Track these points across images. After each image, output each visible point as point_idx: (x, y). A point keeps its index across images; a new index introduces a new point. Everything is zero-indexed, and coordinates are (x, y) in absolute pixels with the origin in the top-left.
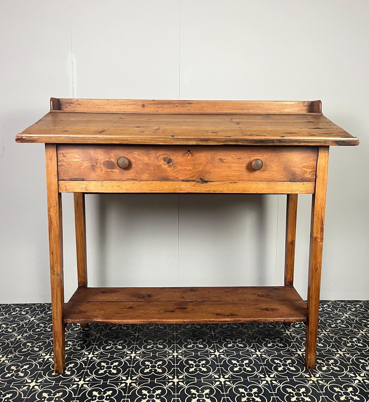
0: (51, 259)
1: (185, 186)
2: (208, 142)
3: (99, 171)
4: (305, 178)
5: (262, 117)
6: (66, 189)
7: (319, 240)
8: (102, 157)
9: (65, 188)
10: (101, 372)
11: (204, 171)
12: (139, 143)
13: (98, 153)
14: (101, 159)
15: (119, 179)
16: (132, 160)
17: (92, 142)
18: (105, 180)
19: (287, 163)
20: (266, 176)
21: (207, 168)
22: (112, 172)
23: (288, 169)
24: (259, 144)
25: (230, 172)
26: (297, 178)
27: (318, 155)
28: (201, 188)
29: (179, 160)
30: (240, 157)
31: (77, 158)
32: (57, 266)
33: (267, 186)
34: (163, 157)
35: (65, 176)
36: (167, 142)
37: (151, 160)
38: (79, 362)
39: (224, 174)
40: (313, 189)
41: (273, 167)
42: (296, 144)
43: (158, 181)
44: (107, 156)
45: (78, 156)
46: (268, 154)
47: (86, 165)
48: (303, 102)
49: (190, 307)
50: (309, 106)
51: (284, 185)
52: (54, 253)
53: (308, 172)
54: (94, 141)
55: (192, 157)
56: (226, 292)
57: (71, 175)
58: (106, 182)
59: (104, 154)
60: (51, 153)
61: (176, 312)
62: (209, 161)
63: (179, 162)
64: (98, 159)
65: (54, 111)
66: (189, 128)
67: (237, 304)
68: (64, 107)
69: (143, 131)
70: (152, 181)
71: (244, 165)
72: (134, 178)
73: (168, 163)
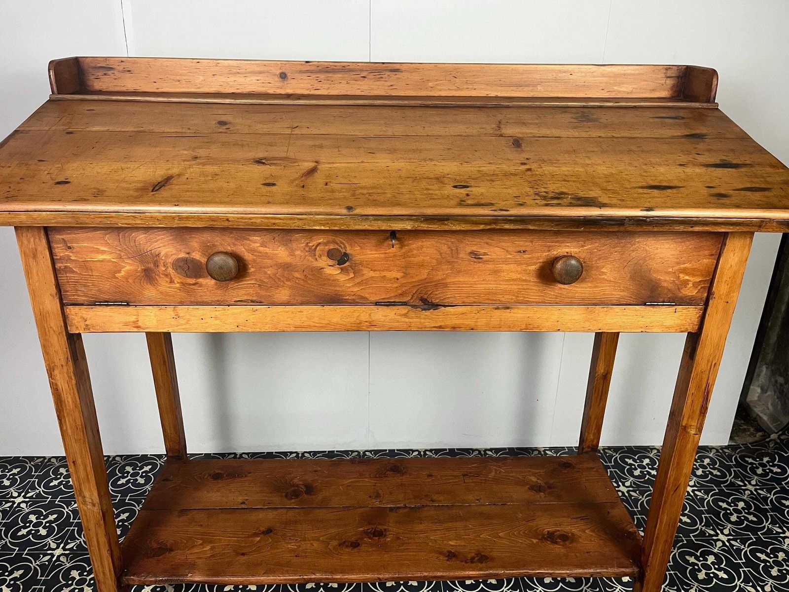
0: (74, 475)
1: (383, 315)
2: (446, 225)
3: (164, 283)
4: (681, 298)
6: (87, 325)
7: (693, 432)
8: (168, 250)
9: (82, 325)
11: (433, 282)
12: (257, 226)
13: (158, 238)
14: (166, 256)
15: (218, 301)
16: (248, 257)
17: (129, 224)
18: (182, 304)
19: (641, 262)
20: (585, 293)
21: (440, 275)
22: (197, 285)
23: (642, 277)
24: (582, 229)
25: (497, 284)
26: (661, 298)
27: (723, 244)
28: (423, 321)
29: (368, 256)
30: (524, 249)
31: (103, 252)
32: (90, 488)
33: (585, 315)
34: (327, 248)
35: (78, 296)
37: (295, 255)
39: (481, 287)
40: (696, 320)
41: (606, 271)
43: (315, 304)
44: (181, 247)
45: (105, 247)
46: (598, 241)
47: (131, 270)
49: (392, 528)
50: (678, 77)
51: (627, 312)
52: (79, 462)
53: (690, 284)
54: (136, 222)
55: (400, 248)
56: (464, 475)
57: (93, 292)
58: (185, 308)
59: (173, 242)
60: (32, 240)
61: (363, 547)
62: (443, 258)
63: (366, 260)
64: (158, 255)
65: (60, 96)
66: (393, 164)
67: (487, 516)
68: (92, 78)
69: (271, 181)
70: (301, 304)
71: (533, 267)
72: (254, 299)
73: (341, 262)
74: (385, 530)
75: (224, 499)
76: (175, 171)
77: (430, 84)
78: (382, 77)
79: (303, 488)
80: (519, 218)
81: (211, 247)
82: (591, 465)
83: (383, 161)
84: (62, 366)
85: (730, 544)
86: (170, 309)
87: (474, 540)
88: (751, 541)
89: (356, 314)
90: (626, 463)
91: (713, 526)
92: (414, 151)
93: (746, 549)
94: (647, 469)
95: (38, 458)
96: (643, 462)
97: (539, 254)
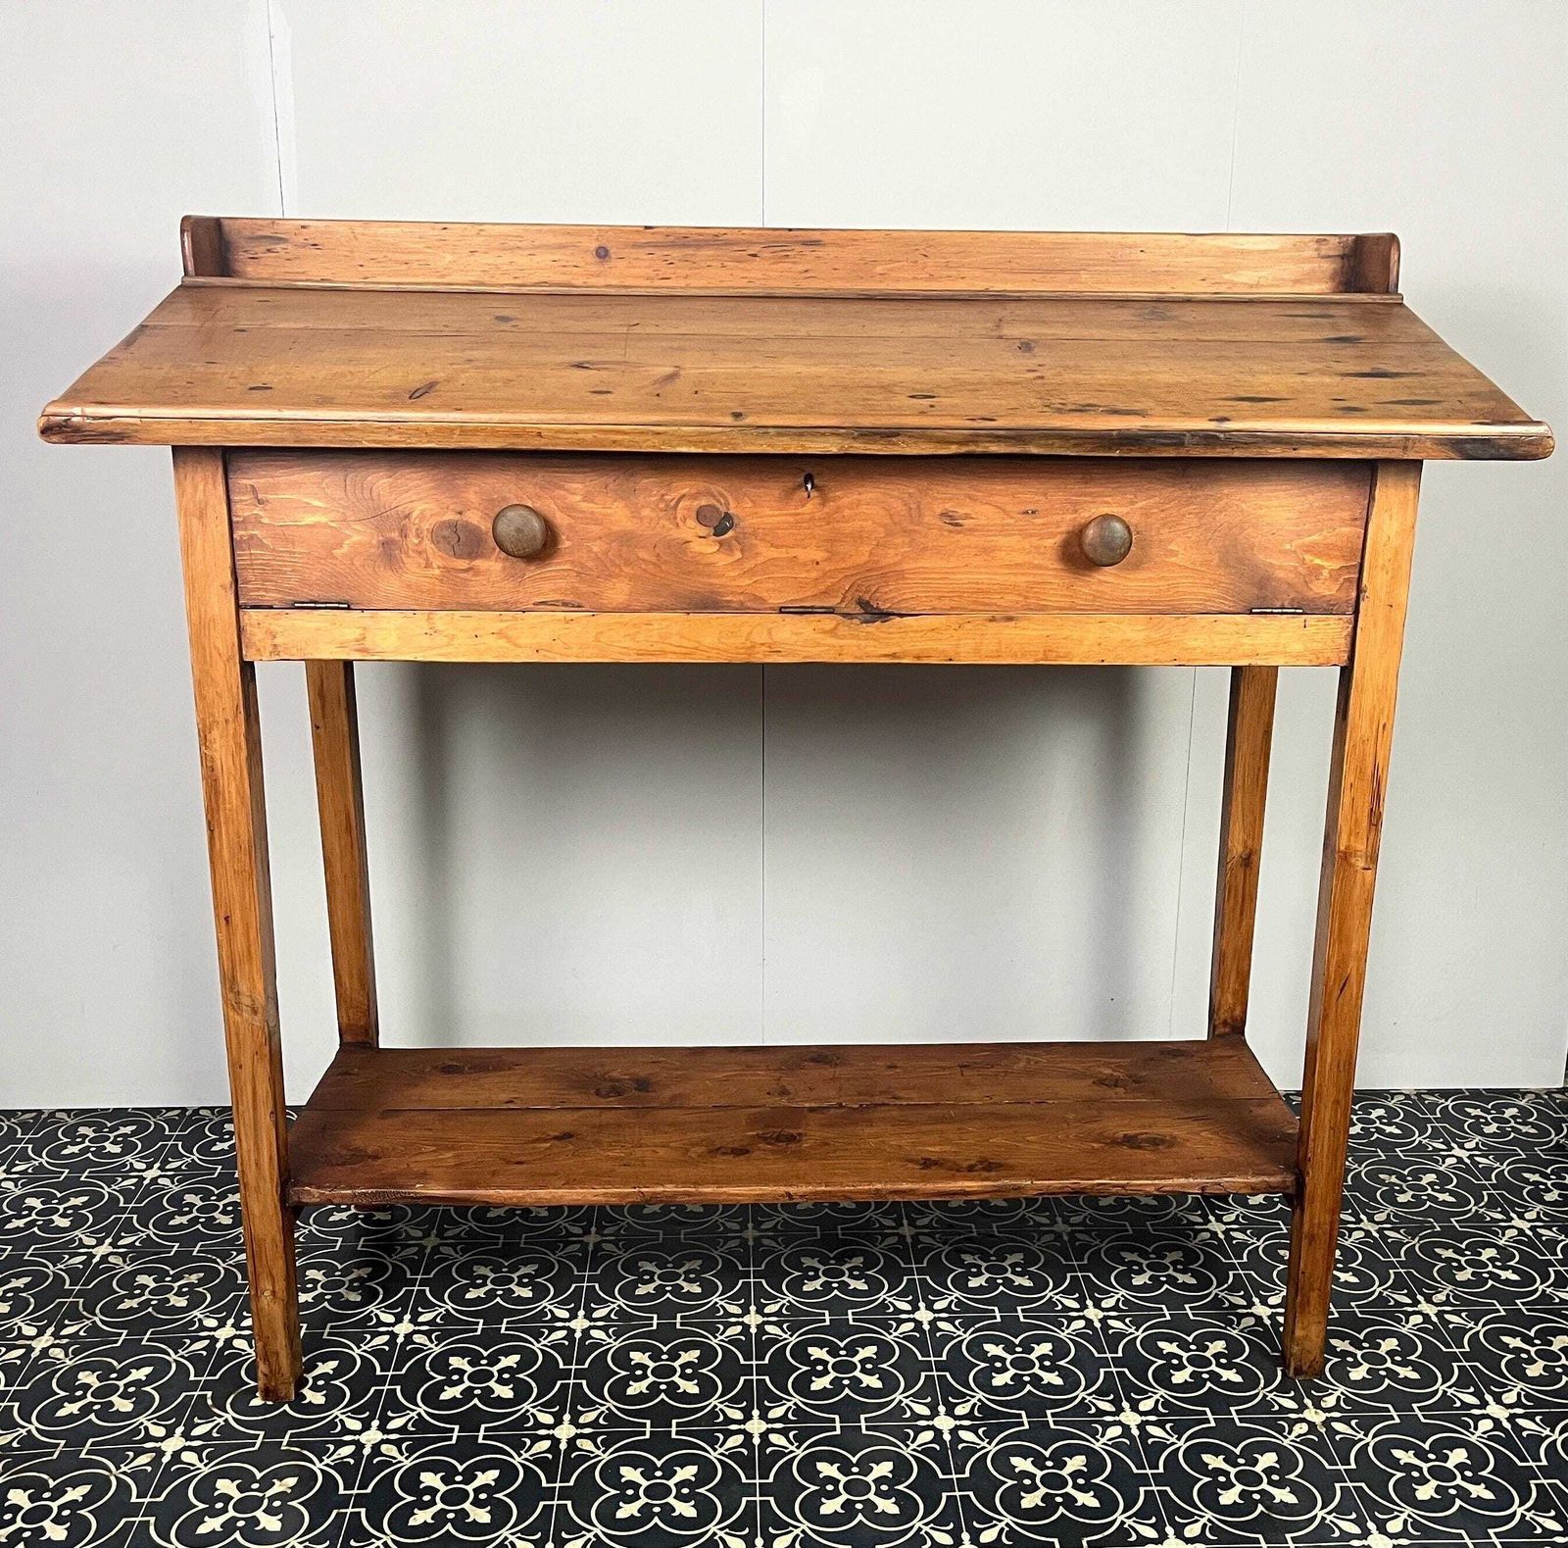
0: (225, 944)
1: (793, 633)
2: (894, 444)
3: (414, 569)
4: (1313, 600)
5: (1134, 315)
6: (275, 646)
7: (1361, 863)
8: (426, 506)
9: (269, 642)
10: (449, 1393)
11: (876, 569)
12: (587, 446)
13: (411, 484)
14: (422, 514)
15: (504, 603)
16: (561, 520)
17: (379, 442)
18: (442, 607)
19: (1236, 531)
20: (1143, 591)
21: (890, 557)
22: (471, 573)
23: (1240, 561)
24: (1117, 454)
25: (989, 574)
26: (1278, 600)
27: (1371, 498)
28: (863, 643)
29: (766, 520)
30: (1033, 508)
31: (315, 510)
32: (251, 972)
33: (1145, 633)
34: (696, 504)
35: (266, 590)
36: (713, 443)
37: (641, 518)
38: (356, 1352)
39: (962, 579)
40: (1343, 643)
41: (1176, 548)
42: (1277, 452)
43: (673, 610)
44: (448, 502)
45: (319, 500)
46: (1158, 494)
47: (359, 543)
48: (1318, 241)
49: (813, 1134)
50: (1342, 257)
51: (1220, 627)
52: (236, 918)
53: (1325, 573)
54: (392, 439)
55: (821, 504)
57: (293, 583)
58: (447, 615)
59: (434, 492)
60: (201, 487)
61: (757, 1155)
62: (895, 524)
63: (764, 526)
64: (407, 516)
65: (201, 280)
66: (808, 370)
67: (1007, 1118)
69: (603, 389)
70: (649, 610)
71: (1050, 542)
72: (568, 599)
73: (719, 531)
74: (799, 1134)
75: (470, 1097)
76: (440, 375)
77: (879, 269)
78: (787, 256)
79: (631, 1085)
80: (1012, 433)
81: (498, 501)
83: (791, 367)
84: (226, 722)
86: (421, 618)
87: (976, 1145)
89: (746, 630)
97: (1059, 518)
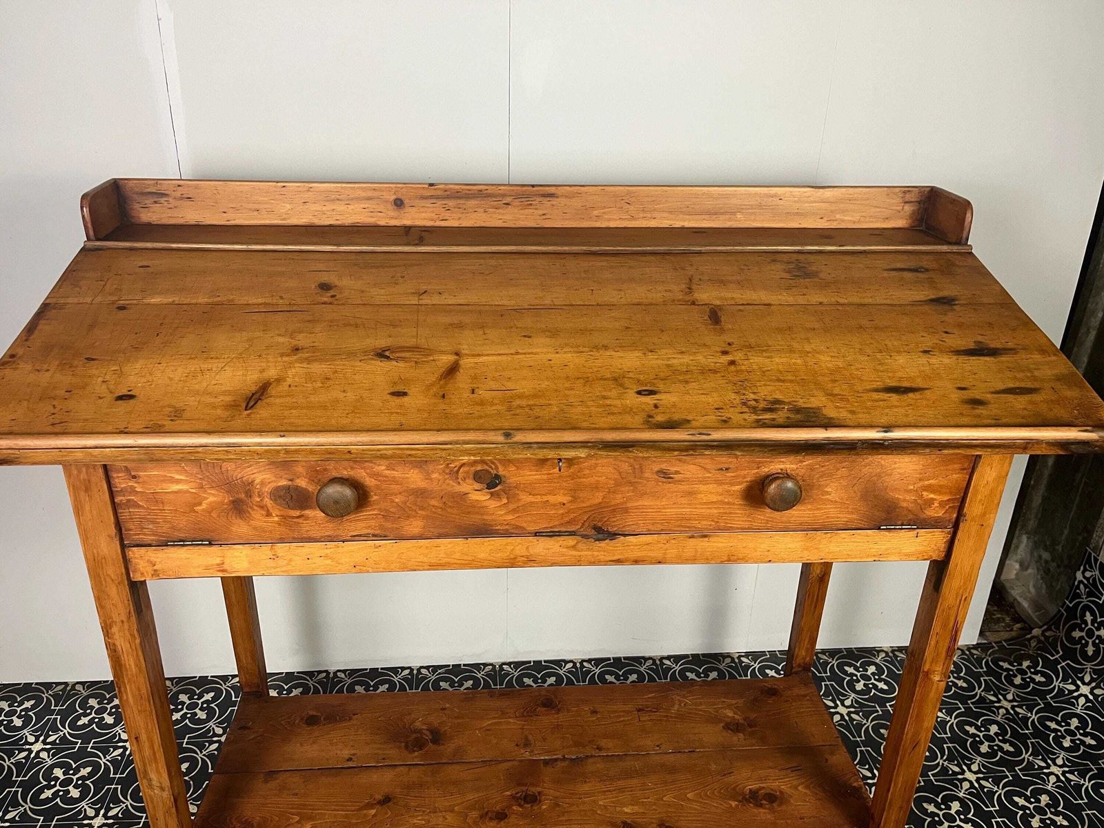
0: (137, 754)
1: (545, 549)
2: (631, 452)
3: (258, 517)
4: (925, 519)
6: (155, 571)
7: (937, 679)
8: (265, 476)
9: (150, 570)
11: (610, 507)
12: (388, 458)
14: (262, 483)
15: (329, 536)
16: (369, 482)
17: (220, 459)
18: (282, 541)
19: (875, 478)
20: (804, 517)
21: (618, 499)
22: (303, 518)
23: (875, 497)
25: (692, 508)
26: (899, 520)
27: (978, 456)
28: (596, 553)
29: (526, 478)
30: (726, 466)
31: (178, 481)
32: (158, 768)
33: (802, 543)
34: (473, 469)
35: (145, 534)
37: (431, 479)
39: (671, 512)
40: (943, 546)
41: (830, 490)
43: (455, 536)
44: (282, 473)
45: (181, 474)
47: (215, 502)
48: (904, 192)
49: (549, 792)
51: (856, 538)
52: (144, 738)
53: (936, 503)
55: (567, 467)
56: (639, 710)
57: (165, 530)
58: (285, 546)
59: (271, 467)
60: (85, 470)
61: (513, 819)
62: (623, 478)
63: (524, 482)
64: (251, 483)
65: (98, 243)
66: (557, 355)
67: (672, 770)
68: (137, 206)
69: (400, 388)
70: (439, 537)
71: (738, 488)
72: (377, 532)
73: (490, 486)
74: (539, 793)
75: (324, 754)
76: (272, 373)
77: (596, 213)
78: (531, 204)
79: (428, 736)
80: (723, 444)
81: (321, 472)
82: (803, 691)
83: (542, 351)
84: (122, 622)
85: (980, 785)
86: (266, 548)
87: (655, 804)
88: (1007, 780)
89: (510, 548)
90: (845, 673)
91: (958, 761)
92: (583, 332)
93: (1000, 791)
94: (873, 681)
95: (58, 684)
96: (867, 670)
97: (746, 472)
